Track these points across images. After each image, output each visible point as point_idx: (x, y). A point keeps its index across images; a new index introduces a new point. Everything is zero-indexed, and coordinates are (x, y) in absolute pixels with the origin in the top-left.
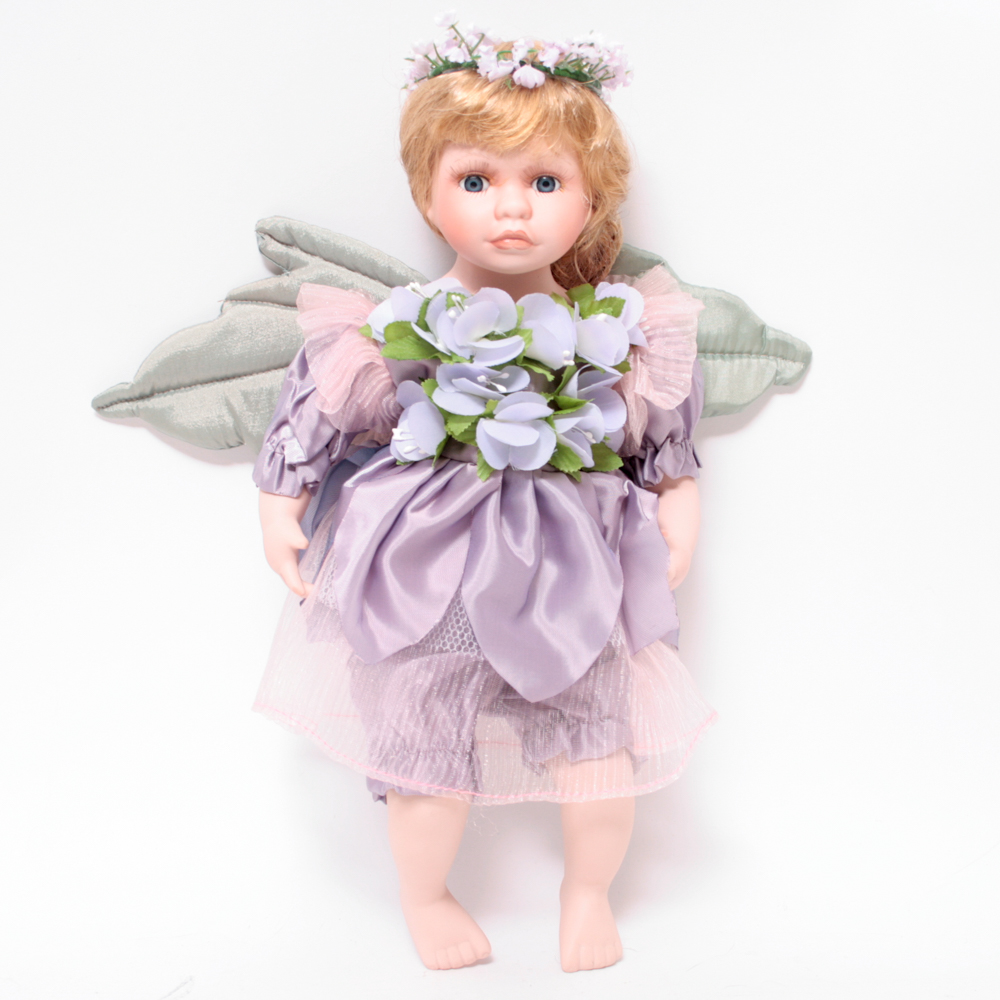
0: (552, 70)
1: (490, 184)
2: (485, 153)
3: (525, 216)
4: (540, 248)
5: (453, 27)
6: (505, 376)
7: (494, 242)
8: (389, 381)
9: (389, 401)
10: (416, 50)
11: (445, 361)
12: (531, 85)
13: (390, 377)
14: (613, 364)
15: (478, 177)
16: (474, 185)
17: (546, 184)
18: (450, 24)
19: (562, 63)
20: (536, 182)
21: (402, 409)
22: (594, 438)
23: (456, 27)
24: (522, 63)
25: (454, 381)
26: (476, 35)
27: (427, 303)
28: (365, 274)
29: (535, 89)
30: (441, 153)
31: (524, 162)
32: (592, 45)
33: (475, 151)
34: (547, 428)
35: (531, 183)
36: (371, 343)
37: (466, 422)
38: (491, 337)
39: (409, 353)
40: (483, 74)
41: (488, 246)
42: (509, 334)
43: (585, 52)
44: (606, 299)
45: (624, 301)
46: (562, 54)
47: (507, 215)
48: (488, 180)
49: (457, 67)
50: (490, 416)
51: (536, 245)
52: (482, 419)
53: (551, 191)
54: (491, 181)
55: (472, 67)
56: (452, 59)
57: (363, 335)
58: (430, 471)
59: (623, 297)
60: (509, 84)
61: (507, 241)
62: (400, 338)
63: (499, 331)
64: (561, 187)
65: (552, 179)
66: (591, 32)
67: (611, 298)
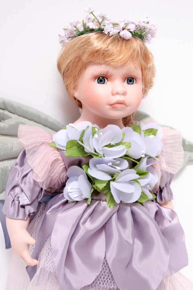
0: (133, 33)
1: (108, 81)
2: (108, 67)
3: (124, 94)
4: (129, 108)
5: (92, 13)
6: (118, 162)
7: (111, 105)
8: (64, 166)
9: (64, 175)
10: (71, 24)
11: (95, 157)
12: (127, 39)
13: (64, 164)
14: (155, 156)
15: (103, 77)
16: (101, 81)
17: (130, 81)
18: (91, 11)
19: (135, 30)
20: (127, 80)
21: (68, 178)
22: (150, 187)
23: (93, 13)
24: (123, 29)
25: (97, 165)
26: (100, 17)
27: (84, 132)
28: (35, 122)
29: (128, 40)
30: (86, 68)
31: (124, 71)
32: (148, 23)
33: (103, 66)
34: (136, 184)
35: (125, 81)
36: (56, 149)
37: (104, 183)
38: (110, 146)
39: (75, 154)
40: (106, 33)
41: (108, 107)
42: (117, 145)
43: (146, 25)
44: (149, 129)
45: (157, 130)
46: (136, 26)
47: (117, 94)
48: (107, 79)
49: (92, 30)
50: (114, 180)
51: (128, 106)
52: (111, 182)
53: (133, 84)
54: (109, 79)
55: (101, 31)
56: (91, 27)
57: (52, 147)
58: (85, 205)
59: (156, 128)
60: (119, 37)
61: (116, 105)
62: (71, 147)
63: (112, 143)
64: (136, 82)
65: (133, 78)
66: (147, 18)
67: (151, 129)
